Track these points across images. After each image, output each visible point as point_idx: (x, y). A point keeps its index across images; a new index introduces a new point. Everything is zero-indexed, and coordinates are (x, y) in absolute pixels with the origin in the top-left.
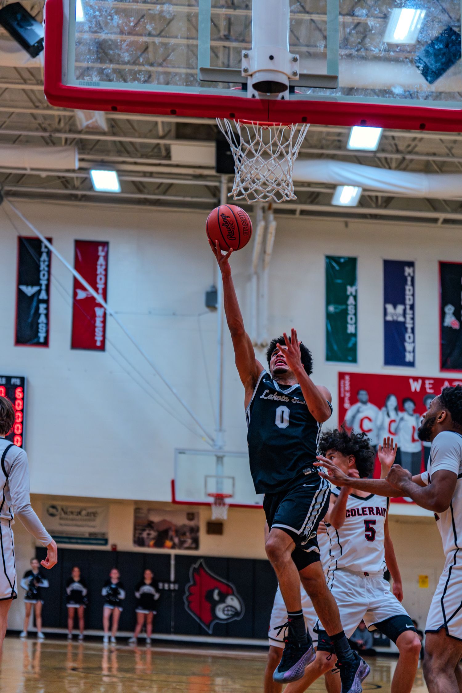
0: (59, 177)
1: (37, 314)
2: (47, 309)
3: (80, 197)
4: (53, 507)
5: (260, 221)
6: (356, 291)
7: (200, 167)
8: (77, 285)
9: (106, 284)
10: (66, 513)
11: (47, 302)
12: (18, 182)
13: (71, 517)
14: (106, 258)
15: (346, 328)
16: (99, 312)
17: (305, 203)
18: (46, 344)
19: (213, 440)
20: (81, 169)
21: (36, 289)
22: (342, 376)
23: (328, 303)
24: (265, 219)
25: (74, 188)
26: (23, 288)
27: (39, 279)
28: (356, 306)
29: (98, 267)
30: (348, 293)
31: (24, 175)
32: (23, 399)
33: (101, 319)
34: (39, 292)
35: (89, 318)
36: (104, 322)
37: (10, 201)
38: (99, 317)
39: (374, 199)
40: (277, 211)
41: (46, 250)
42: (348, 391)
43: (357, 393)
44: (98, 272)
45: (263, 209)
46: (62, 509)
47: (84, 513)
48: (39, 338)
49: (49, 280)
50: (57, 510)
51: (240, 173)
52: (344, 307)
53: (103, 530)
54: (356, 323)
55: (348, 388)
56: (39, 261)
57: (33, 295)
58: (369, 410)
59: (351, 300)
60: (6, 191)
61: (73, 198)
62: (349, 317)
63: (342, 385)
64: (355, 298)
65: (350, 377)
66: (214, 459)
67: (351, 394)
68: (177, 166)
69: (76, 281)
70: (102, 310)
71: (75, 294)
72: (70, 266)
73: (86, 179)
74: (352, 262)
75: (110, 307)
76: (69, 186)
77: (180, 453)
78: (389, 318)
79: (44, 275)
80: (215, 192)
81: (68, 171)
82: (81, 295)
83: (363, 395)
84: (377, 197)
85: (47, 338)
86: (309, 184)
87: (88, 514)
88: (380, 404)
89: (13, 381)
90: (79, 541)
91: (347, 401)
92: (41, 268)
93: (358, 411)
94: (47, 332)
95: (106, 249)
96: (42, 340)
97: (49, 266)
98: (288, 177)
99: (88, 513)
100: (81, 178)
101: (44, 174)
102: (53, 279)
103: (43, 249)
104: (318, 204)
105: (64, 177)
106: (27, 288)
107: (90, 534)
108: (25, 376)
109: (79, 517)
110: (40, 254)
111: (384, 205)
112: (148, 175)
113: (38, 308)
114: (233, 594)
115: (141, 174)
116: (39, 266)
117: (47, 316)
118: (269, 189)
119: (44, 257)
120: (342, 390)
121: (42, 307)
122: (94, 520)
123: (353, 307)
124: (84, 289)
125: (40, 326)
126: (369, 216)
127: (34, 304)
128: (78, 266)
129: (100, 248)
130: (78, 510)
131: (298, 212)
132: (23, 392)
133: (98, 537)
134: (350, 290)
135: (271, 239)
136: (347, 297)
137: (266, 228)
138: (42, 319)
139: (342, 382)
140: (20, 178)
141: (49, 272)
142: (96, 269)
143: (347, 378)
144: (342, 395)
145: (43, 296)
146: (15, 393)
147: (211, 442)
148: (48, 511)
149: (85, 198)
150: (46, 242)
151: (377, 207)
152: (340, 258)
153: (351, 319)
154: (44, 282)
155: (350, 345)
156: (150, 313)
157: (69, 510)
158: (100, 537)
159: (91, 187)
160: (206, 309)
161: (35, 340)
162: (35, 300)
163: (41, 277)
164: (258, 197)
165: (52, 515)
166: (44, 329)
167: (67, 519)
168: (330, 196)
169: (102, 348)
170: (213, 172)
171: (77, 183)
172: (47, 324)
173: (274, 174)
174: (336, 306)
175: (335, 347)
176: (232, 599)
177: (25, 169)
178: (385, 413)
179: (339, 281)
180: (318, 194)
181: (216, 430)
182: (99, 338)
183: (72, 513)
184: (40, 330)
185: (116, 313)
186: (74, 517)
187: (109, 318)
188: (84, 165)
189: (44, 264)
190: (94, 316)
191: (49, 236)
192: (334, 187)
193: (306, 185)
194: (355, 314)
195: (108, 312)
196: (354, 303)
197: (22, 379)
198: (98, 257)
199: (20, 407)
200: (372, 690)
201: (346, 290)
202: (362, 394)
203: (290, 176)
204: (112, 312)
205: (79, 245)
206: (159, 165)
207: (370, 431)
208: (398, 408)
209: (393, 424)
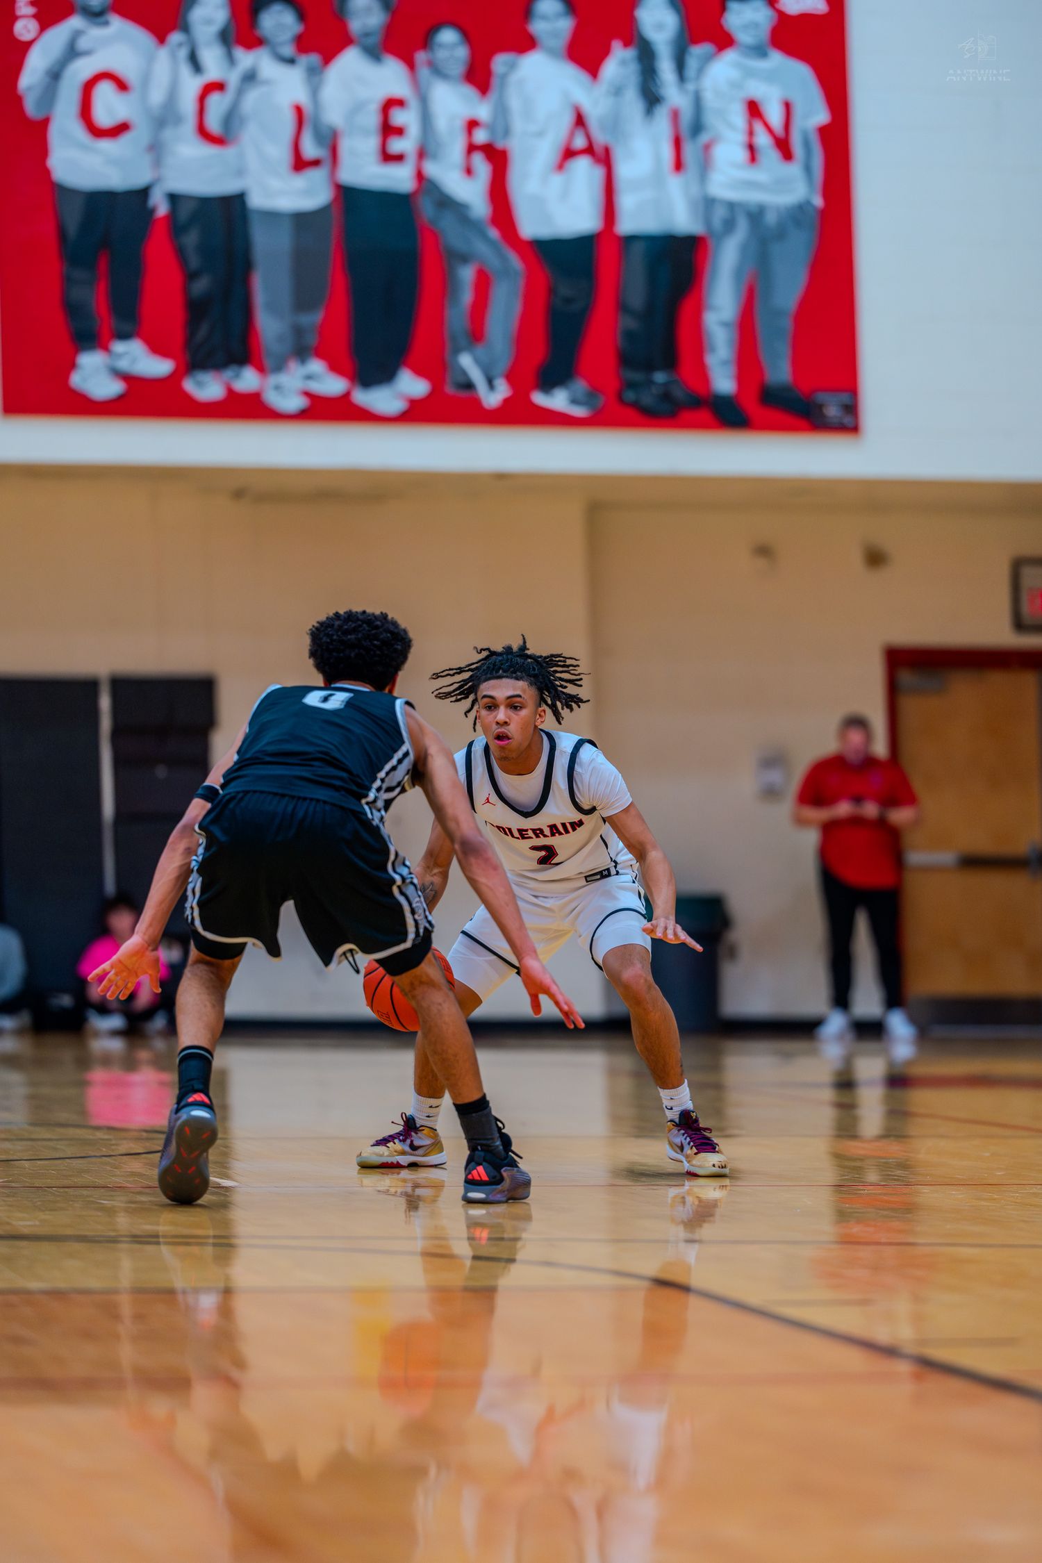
58: (117, 44)
93: (72, 51)
178: (182, 56)
207: (121, 129)
208: (232, 35)
209: (214, 99)
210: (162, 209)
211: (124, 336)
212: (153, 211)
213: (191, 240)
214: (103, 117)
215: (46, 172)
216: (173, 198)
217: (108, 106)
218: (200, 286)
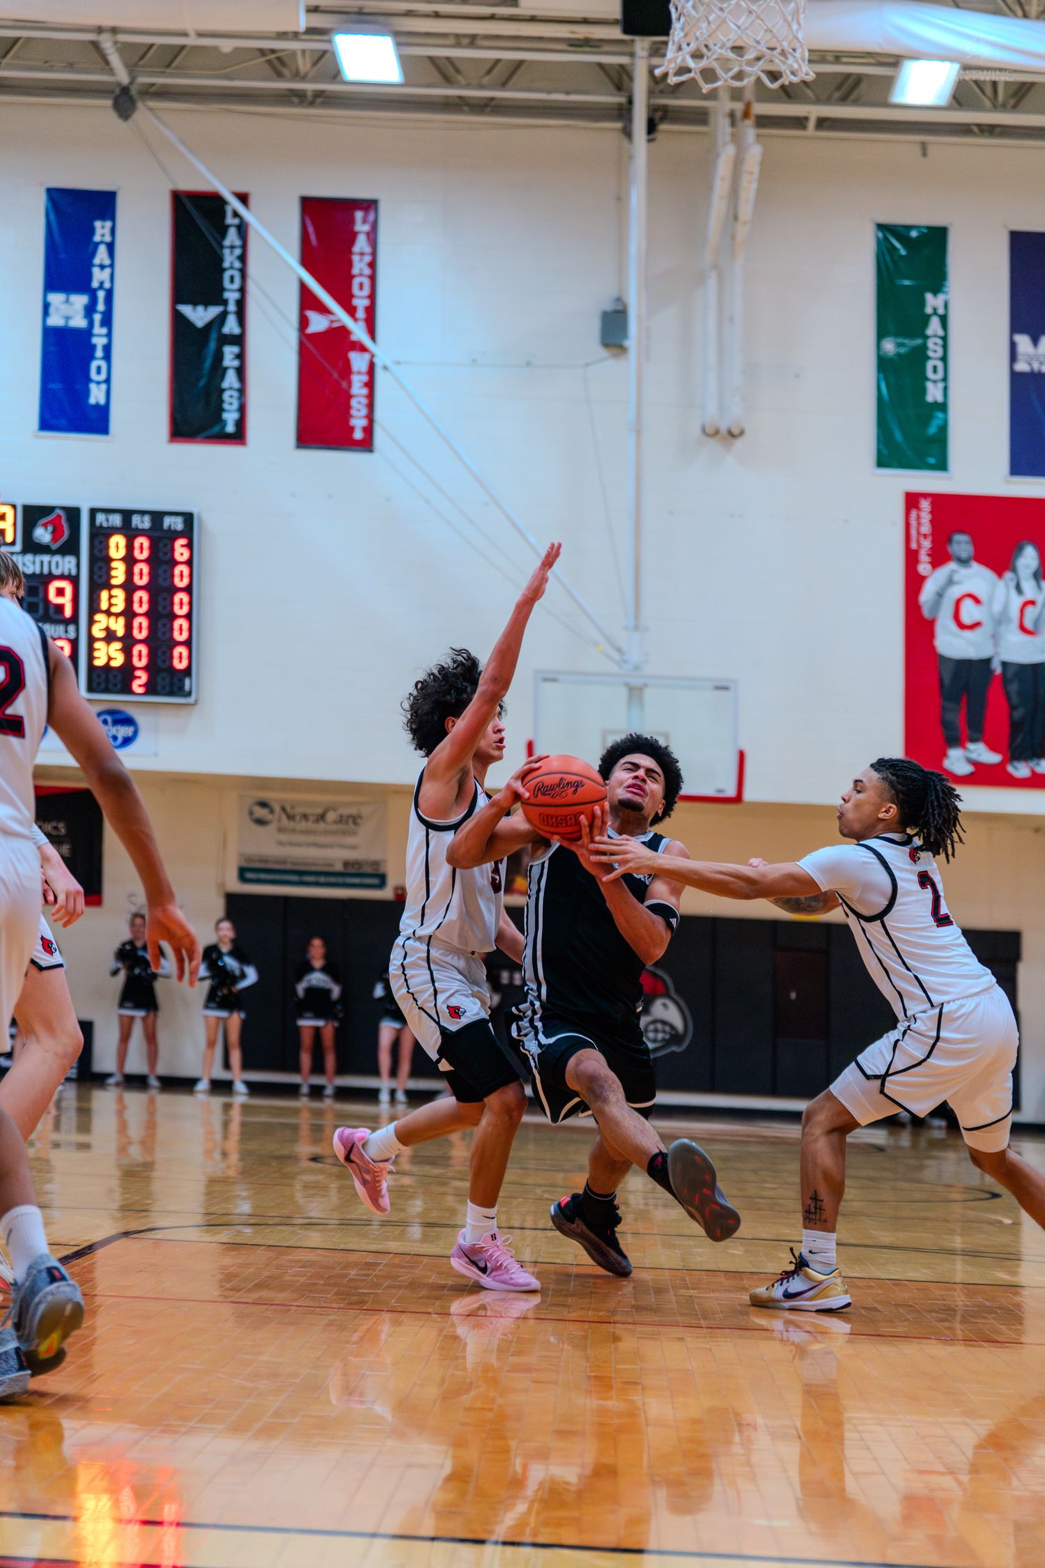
0: (262, 52)
1: (218, 370)
2: (241, 357)
3: (310, 94)
4: (263, 804)
5: (725, 144)
6: (946, 306)
7: (585, 21)
8: (308, 301)
9: (372, 297)
10: (291, 817)
11: (239, 340)
12: (168, 66)
13: (303, 825)
14: (372, 238)
15: (923, 391)
16: (358, 362)
17: (828, 101)
18: (239, 437)
19: (619, 650)
20: (311, 31)
21: (214, 311)
22: (912, 500)
23: (881, 334)
24: (736, 139)
25: (297, 76)
26: (186, 310)
27: (222, 289)
28: (945, 339)
29: (356, 258)
30: (929, 310)
31: (183, 47)
32: (189, 563)
33: (365, 378)
34: (222, 317)
35: (335, 375)
36: (370, 385)
37: (151, 110)
38: (359, 373)
39: (989, 90)
40: (764, 122)
41: (236, 221)
42: (925, 536)
43: (949, 540)
44: (355, 271)
45: (732, 115)
46: (283, 809)
47: (331, 816)
48: (223, 423)
49: (242, 290)
50: (272, 811)
51: (682, 19)
52: (919, 341)
53: (374, 856)
54: (945, 379)
55: (926, 528)
56: (222, 247)
57: (209, 326)
58: (976, 578)
59: (934, 327)
60: (144, 85)
61: (296, 100)
62: (930, 365)
63: (913, 522)
64: (944, 320)
65: (933, 504)
66: (624, 692)
67: (933, 542)
68: (533, 19)
69: (304, 290)
70: (367, 356)
71: (304, 322)
72: (290, 256)
73: (324, 52)
74: (936, 238)
75: (383, 351)
76: (285, 71)
77: (546, 680)
78: (1021, 367)
79: (232, 279)
80: (620, 79)
81: (282, 36)
82: (318, 323)
83: (962, 544)
84: (994, 84)
85: (241, 423)
86: (838, 57)
87: (341, 820)
88: (1000, 562)
89: (168, 522)
90: (322, 879)
91: (924, 557)
92: (226, 264)
93: (950, 582)
94: (242, 409)
95: (371, 217)
96: (230, 428)
97: (243, 258)
98: (795, 27)
99: (341, 816)
100: (312, 51)
101: (227, 46)
102: (251, 288)
103: (230, 220)
104: (857, 102)
105: (273, 51)
106: (194, 310)
107: (346, 864)
108: (194, 510)
109: (322, 826)
110: (223, 230)
111: (1012, 102)
112: (465, 41)
113: (219, 356)
114: (667, 995)
115: (451, 41)
116: (220, 259)
117: (241, 372)
118: (750, 55)
119: (232, 237)
120: (913, 532)
121: (230, 351)
122: (354, 833)
123: (940, 342)
124: (323, 310)
125: (226, 396)
126: (975, 129)
127: (212, 345)
128: (308, 259)
129: (359, 215)
130: (319, 811)
131: (812, 124)
132: (190, 546)
133: (362, 871)
134: (932, 302)
135: (749, 187)
136: (926, 320)
137: (738, 162)
138: (230, 380)
139: (914, 514)
140: (172, 56)
141: (243, 272)
142: (350, 264)
143: (925, 505)
144: (914, 546)
145: (231, 326)
146: (173, 550)
147: (616, 656)
148: (251, 813)
149: (322, 99)
150: (235, 204)
151: (996, 107)
152: (909, 228)
153: (935, 369)
154: (232, 296)
155: (932, 430)
156: (474, 361)
157: (299, 810)
158: (369, 870)
159: (336, 74)
160: (603, 353)
161: (216, 429)
162: (214, 336)
163: (227, 284)
164: (724, 75)
165: (260, 822)
166: (236, 405)
167: (293, 831)
168: (887, 84)
169: (366, 444)
170: (616, 33)
171: (303, 65)
172: (242, 392)
173: (762, 20)
174: (900, 340)
175: (898, 436)
176: (665, 1005)
177: (185, 34)
178: (1012, 584)
179: (907, 282)
180: (859, 79)
181: (626, 628)
182: (358, 422)
183: (305, 817)
184: (226, 406)
185: (398, 363)
186: (309, 825)
187: (380, 375)
188: (319, 21)
189: (232, 253)
190: (347, 371)
191: (241, 189)
192: (894, 61)
193: (830, 58)
194: (944, 359)
195: (377, 361)
196: (941, 332)
197: (188, 518)
198: (353, 236)
199: (186, 581)
200: (979, 1202)
201: (922, 303)
202: (959, 543)
203: (799, 24)
204: (389, 363)
205: (313, 208)
206: (492, 17)
207: (975, 626)
208: (1041, 573)
209: (1029, 610)
210: (998, 670)
211: (973, 740)
212: (994, 671)
213: (1013, 688)
214: (966, 618)
215: (932, 648)
216: (1005, 664)
217: (969, 612)
218: (1018, 714)
